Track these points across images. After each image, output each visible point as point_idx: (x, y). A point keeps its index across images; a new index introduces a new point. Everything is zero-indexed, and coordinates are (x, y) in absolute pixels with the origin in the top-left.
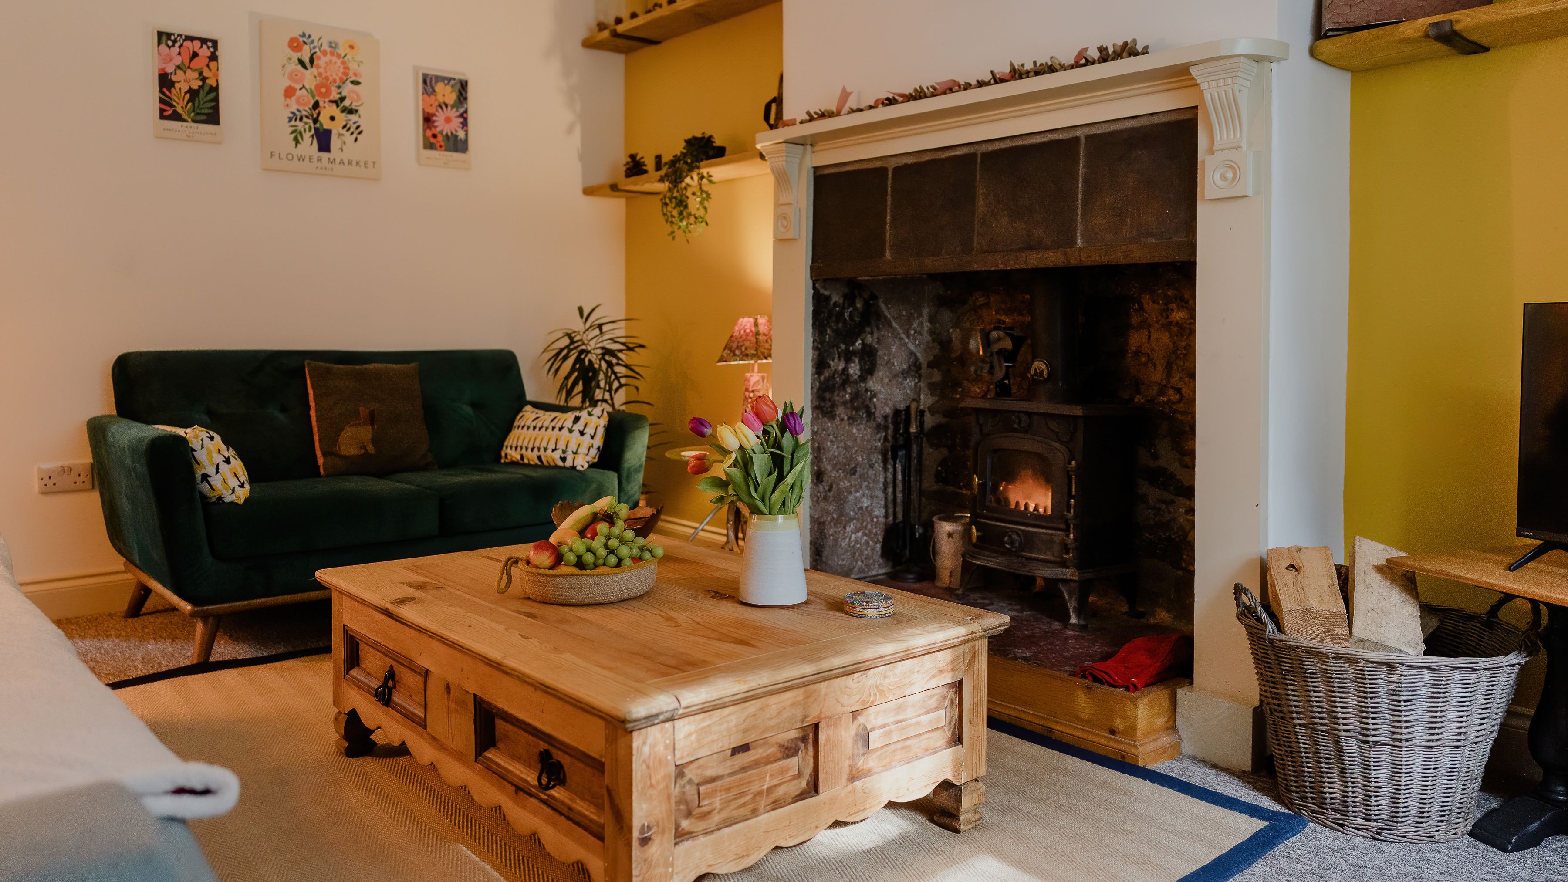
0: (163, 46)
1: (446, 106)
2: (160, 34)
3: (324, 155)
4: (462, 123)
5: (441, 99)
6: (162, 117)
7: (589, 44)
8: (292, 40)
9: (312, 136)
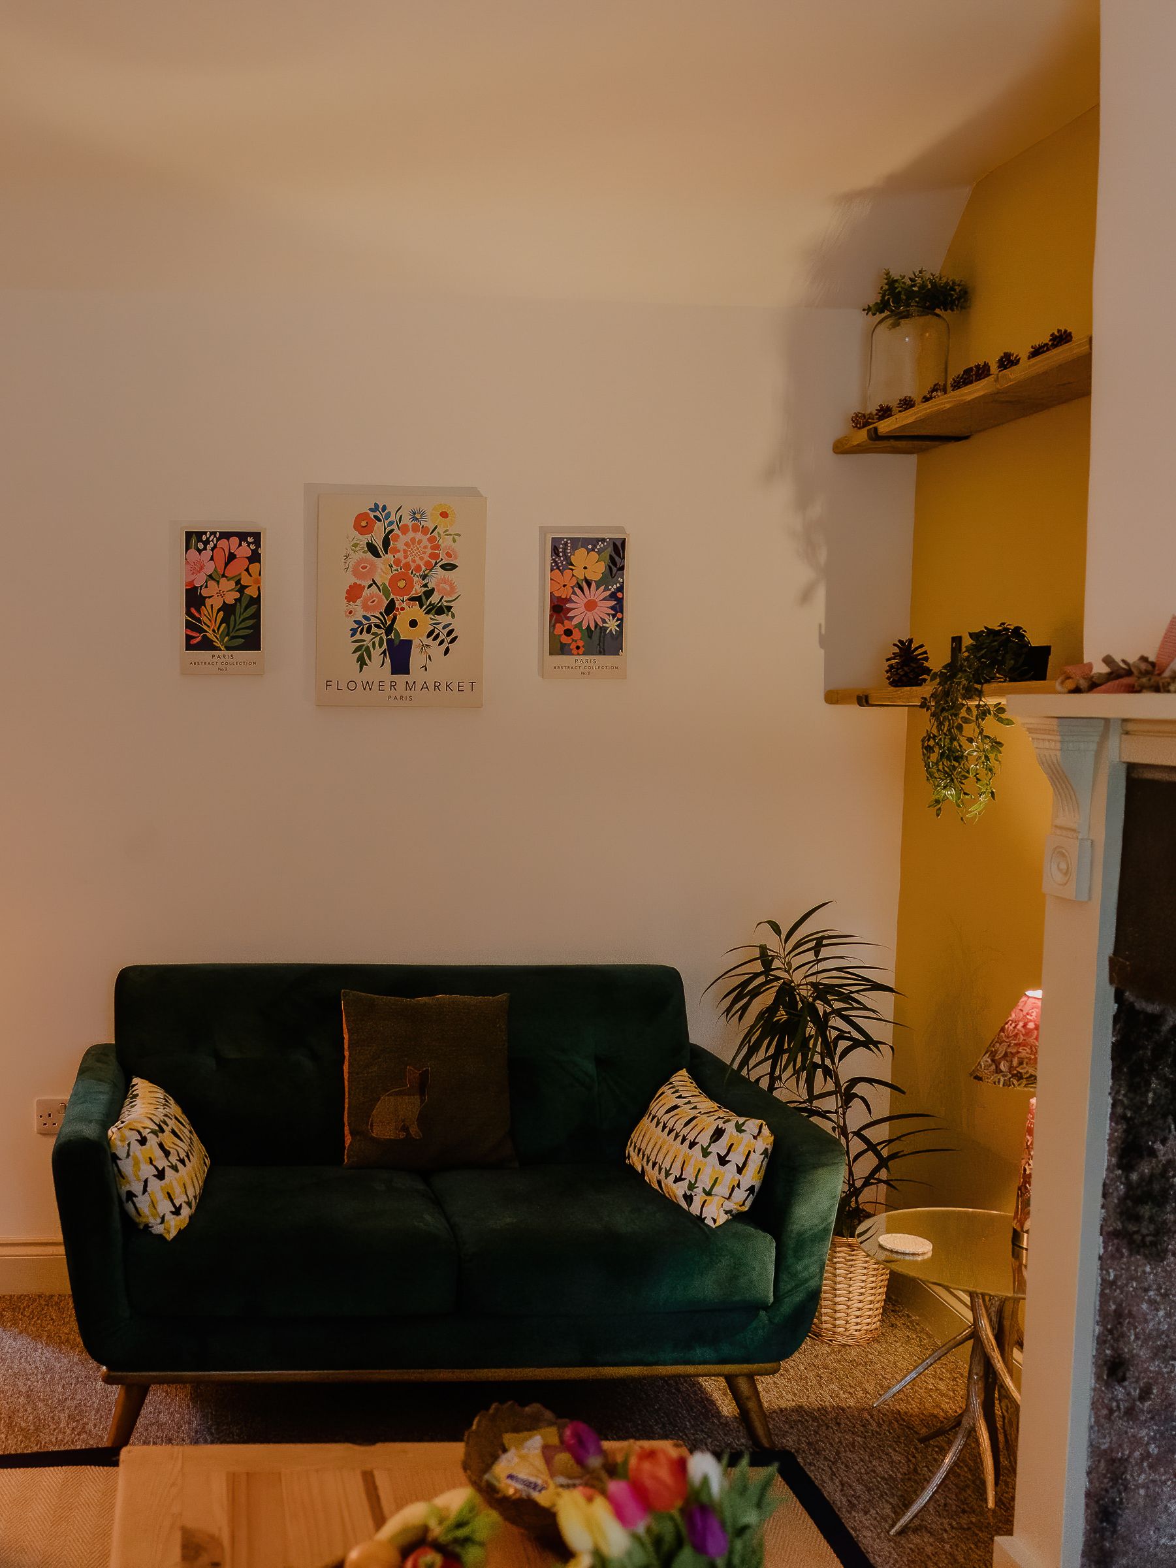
0: (192, 551)
1: (589, 584)
2: (189, 535)
3: (400, 679)
4: (612, 608)
5: (579, 573)
6: (189, 647)
7: (841, 448)
8: (361, 517)
9: (384, 652)
